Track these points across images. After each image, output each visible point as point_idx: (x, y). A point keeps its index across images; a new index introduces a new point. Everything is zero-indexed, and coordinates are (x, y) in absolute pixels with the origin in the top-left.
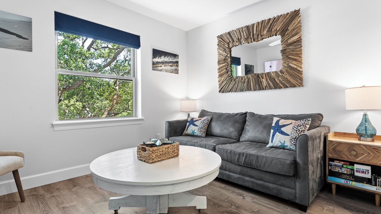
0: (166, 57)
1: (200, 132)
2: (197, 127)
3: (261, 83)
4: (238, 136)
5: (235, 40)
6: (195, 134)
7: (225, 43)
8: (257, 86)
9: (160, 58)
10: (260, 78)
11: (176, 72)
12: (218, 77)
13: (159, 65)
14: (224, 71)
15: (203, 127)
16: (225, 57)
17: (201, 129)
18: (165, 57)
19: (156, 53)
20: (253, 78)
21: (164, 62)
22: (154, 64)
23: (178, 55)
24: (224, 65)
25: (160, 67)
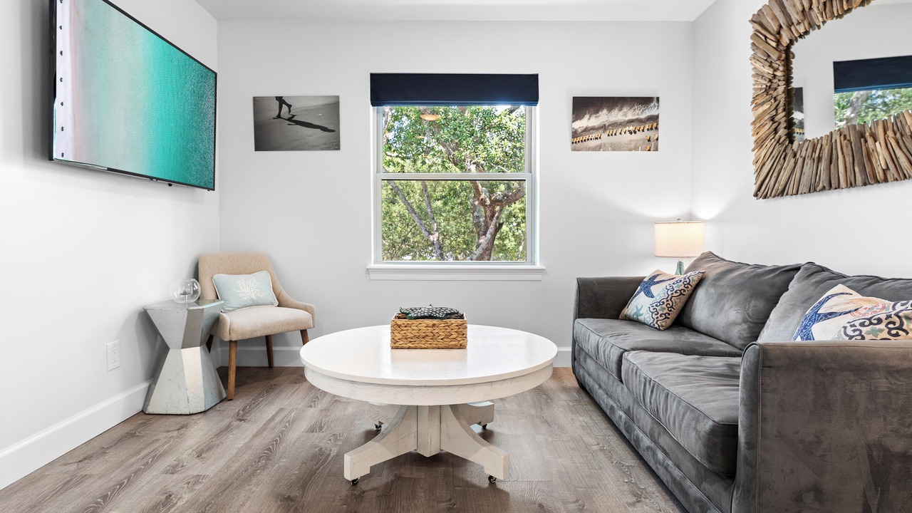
0: (615, 112)
1: (653, 313)
2: (651, 300)
3: (870, 160)
4: (747, 338)
5: (795, 17)
6: (640, 318)
7: (768, 35)
8: (857, 169)
9: (594, 115)
10: (866, 141)
11: (652, 145)
12: (753, 150)
13: (593, 136)
14: (767, 127)
15: (665, 301)
16: (770, 81)
17: (656, 306)
18: (610, 111)
19: (582, 105)
20: (844, 143)
21: (607, 124)
22: (575, 134)
23: (658, 99)
24: (766, 107)
25: (596, 138)
